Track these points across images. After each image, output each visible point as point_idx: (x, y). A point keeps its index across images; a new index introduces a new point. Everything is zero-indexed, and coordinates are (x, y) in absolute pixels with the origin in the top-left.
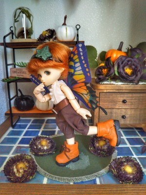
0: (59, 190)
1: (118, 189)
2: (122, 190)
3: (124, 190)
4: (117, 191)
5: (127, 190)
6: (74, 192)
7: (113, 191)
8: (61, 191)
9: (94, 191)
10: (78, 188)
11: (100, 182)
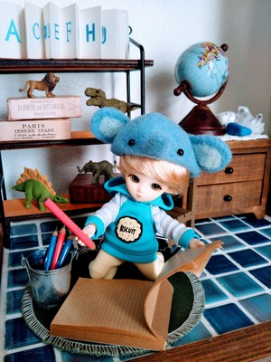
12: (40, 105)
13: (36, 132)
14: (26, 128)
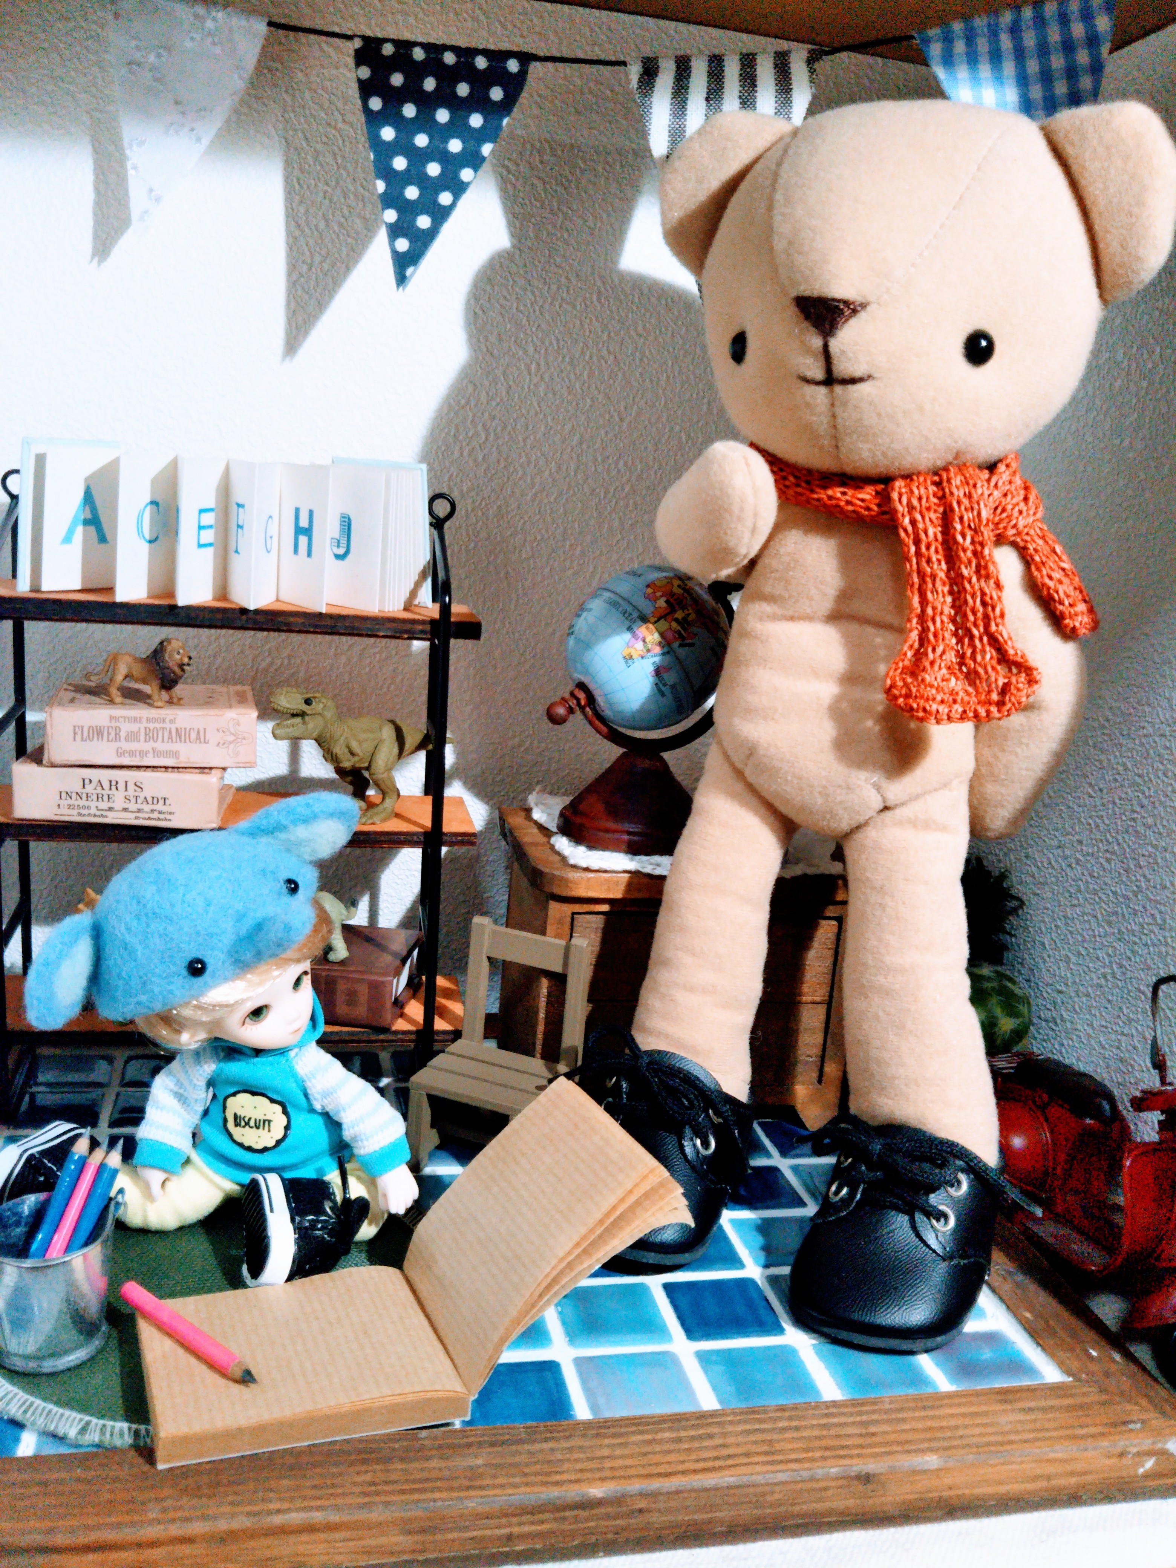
0: (402, 1460)
1: (683, 1434)
2: (700, 1437)
3: (710, 1436)
4: (678, 1440)
5: (724, 1435)
6: (480, 1462)
7: (660, 1442)
8: (417, 1465)
9: (571, 1449)
10: (493, 1444)
11: (594, 1407)
12: (134, 727)
13: (119, 801)
14: (89, 788)
